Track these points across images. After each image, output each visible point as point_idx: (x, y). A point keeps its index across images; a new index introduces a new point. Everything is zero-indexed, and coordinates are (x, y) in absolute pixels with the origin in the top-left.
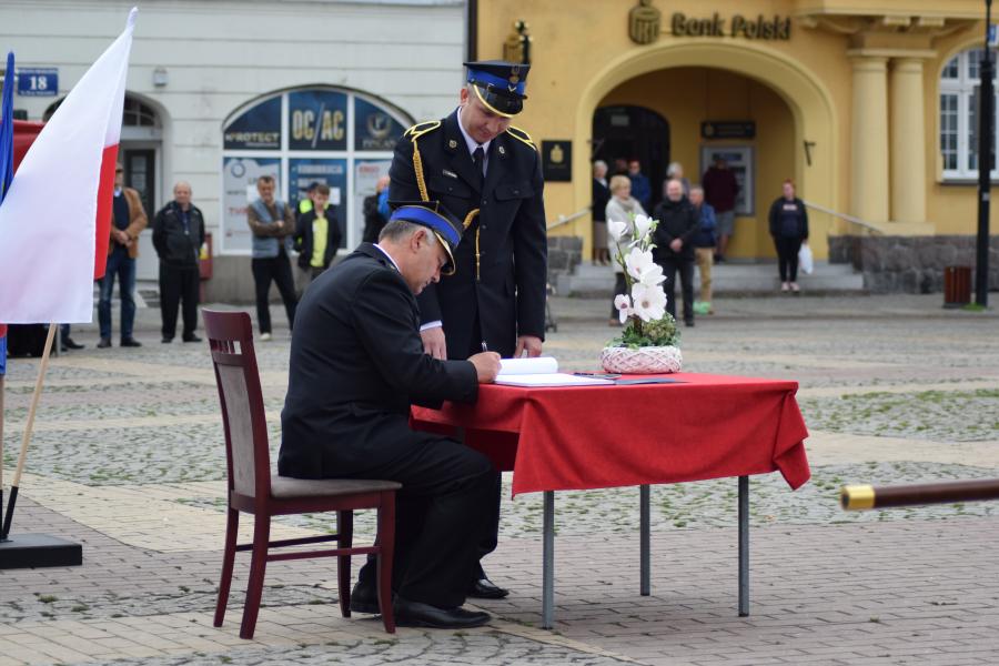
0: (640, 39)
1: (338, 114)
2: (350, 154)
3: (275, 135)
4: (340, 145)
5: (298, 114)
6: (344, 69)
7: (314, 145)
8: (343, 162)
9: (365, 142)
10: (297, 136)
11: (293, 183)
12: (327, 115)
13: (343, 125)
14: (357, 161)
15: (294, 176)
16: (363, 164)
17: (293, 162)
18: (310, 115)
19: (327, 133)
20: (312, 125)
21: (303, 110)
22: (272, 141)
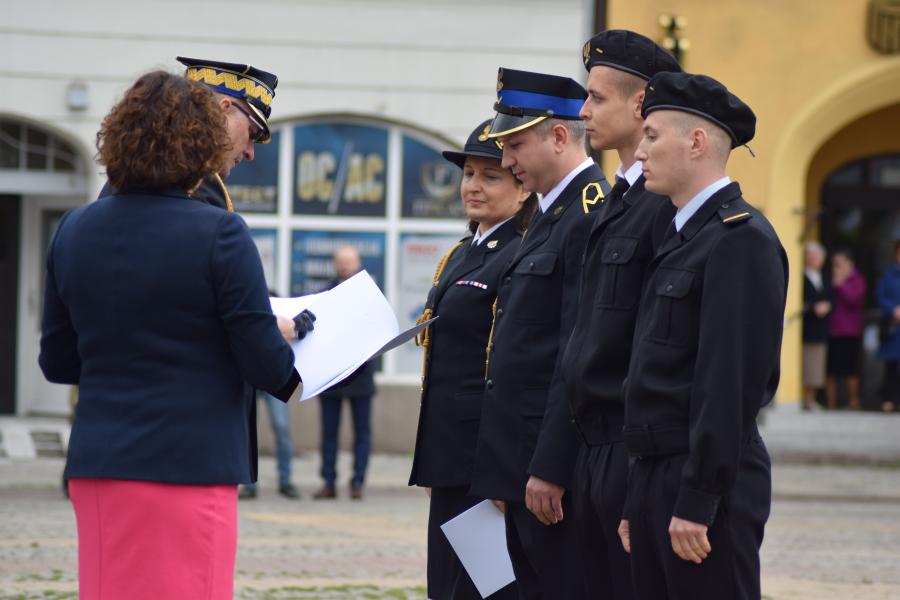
0: (884, 44)
1: (374, 162)
2: (392, 224)
3: (269, 192)
4: (377, 209)
5: (307, 160)
6: (383, 89)
7: (333, 207)
8: (380, 237)
9: (419, 205)
10: (306, 194)
11: (298, 268)
12: (356, 161)
13: (382, 178)
14: (404, 236)
15: (298, 257)
16: (414, 242)
17: (298, 235)
18: (327, 161)
19: (357, 190)
20: (331, 176)
21: (317, 152)
22: (264, 199)
